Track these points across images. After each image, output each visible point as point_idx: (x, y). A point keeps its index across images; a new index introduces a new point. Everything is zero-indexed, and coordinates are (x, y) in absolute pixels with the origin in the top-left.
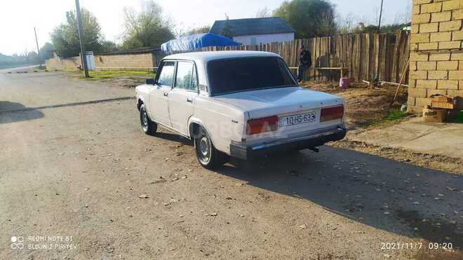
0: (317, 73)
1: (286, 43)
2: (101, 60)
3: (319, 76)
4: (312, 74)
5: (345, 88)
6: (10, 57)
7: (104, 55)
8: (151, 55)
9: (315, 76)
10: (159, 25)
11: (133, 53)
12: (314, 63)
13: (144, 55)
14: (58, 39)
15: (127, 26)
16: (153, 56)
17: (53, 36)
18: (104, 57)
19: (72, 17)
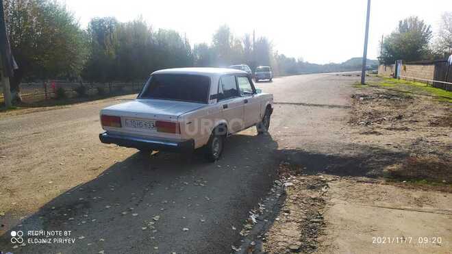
2: (405, 69)
7: (407, 64)
8: (434, 66)
11: (422, 64)
13: (429, 66)
16: (435, 68)
18: (407, 66)
19: (406, 24)
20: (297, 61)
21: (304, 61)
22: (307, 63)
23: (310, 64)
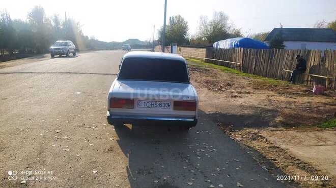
0: (309, 79)
1: (291, 50)
2: (180, 50)
3: (311, 81)
4: (306, 79)
5: (316, 94)
6: (143, 42)
7: (182, 47)
8: (205, 49)
9: (307, 81)
10: (223, 29)
11: (196, 47)
12: (308, 70)
13: (201, 49)
14: (163, 33)
15: (200, 28)
16: (207, 50)
17: (160, 32)
18: (182, 48)
19: (173, 20)
20: (90, 38)
21: (96, 39)
22: (97, 40)
23: (99, 42)
